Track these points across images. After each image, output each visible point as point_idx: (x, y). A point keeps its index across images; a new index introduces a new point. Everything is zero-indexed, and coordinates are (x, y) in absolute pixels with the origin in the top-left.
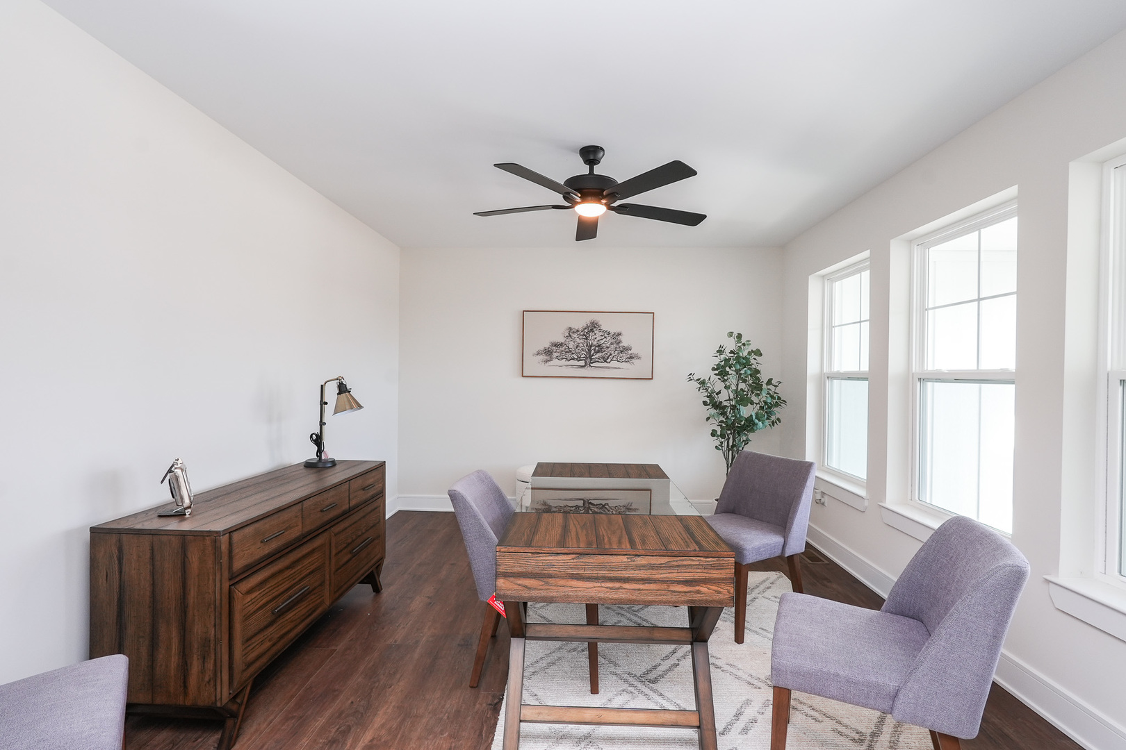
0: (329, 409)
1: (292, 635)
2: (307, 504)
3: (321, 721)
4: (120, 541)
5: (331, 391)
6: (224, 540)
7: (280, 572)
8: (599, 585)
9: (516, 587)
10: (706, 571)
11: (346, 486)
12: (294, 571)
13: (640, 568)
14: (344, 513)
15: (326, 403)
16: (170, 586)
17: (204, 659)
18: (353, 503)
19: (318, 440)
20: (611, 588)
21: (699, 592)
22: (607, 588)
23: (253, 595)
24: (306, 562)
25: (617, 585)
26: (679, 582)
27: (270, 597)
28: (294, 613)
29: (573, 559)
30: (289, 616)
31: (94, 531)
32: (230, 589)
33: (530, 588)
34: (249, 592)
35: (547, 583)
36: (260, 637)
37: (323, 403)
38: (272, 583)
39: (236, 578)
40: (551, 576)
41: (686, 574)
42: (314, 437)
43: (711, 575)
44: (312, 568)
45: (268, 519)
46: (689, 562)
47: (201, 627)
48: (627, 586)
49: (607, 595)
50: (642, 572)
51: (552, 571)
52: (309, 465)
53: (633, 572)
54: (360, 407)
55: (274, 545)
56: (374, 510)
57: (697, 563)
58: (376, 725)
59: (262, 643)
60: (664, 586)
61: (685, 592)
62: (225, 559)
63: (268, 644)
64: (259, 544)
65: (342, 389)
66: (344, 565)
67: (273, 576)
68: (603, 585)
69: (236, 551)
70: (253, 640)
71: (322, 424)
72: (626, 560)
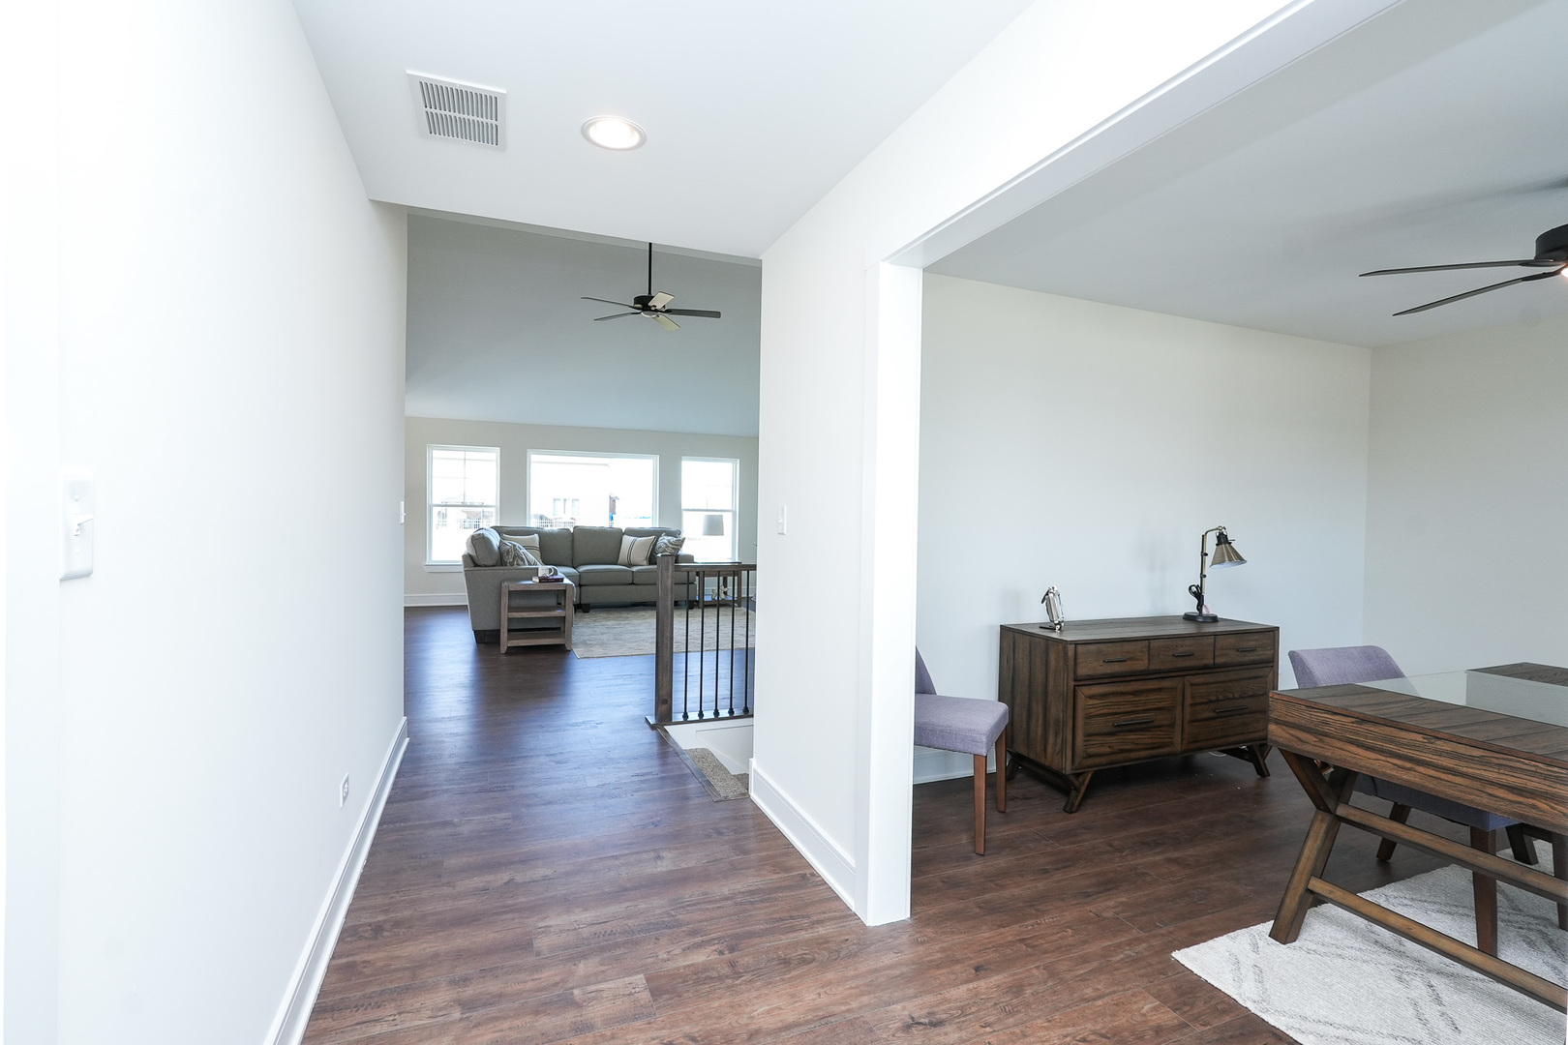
0: (1209, 560)
1: (1134, 755)
2: (1154, 643)
3: (1143, 830)
4: (1014, 637)
5: (1212, 540)
6: (1071, 648)
7: (1122, 694)
8: (1384, 758)
9: (1288, 736)
10: (1547, 783)
11: (1211, 640)
12: (1136, 699)
13: (1440, 753)
14: (1205, 667)
15: (1207, 555)
16: (1039, 676)
17: (1056, 734)
18: (1220, 660)
19: (1198, 595)
20: (1399, 766)
21: (1534, 807)
22: (1394, 764)
23: (1095, 702)
24: (1152, 696)
25: (1408, 765)
26: (1502, 786)
27: (1111, 711)
28: (1137, 737)
29: (1353, 723)
30: (1131, 737)
31: (1002, 628)
32: (1074, 690)
33: (1302, 741)
34: (1091, 697)
35: (1322, 741)
36: (1100, 739)
37: (1204, 554)
38: (1114, 699)
39: (1081, 681)
40: (1326, 735)
41: (1514, 779)
42: (1194, 589)
43: (1557, 790)
44: (1161, 705)
45: (1110, 645)
46: (1518, 765)
47: (1056, 710)
48: (1421, 769)
49: (1395, 773)
50: (1443, 759)
51: (1326, 729)
52: (1188, 618)
53: (1430, 756)
54: (1241, 560)
55: (1116, 668)
56: (1256, 678)
57: (1533, 769)
58: (1187, 853)
59: (1102, 745)
60: (1477, 784)
61: (1511, 801)
62: (1071, 663)
63: (1107, 750)
64: (1101, 663)
65: (1222, 539)
66: (1202, 720)
67: (1114, 694)
68: (1388, 759)
69: (1080, 660)
70: (1094, 738)
71: (1203, 576)
72: (1421, 740)
